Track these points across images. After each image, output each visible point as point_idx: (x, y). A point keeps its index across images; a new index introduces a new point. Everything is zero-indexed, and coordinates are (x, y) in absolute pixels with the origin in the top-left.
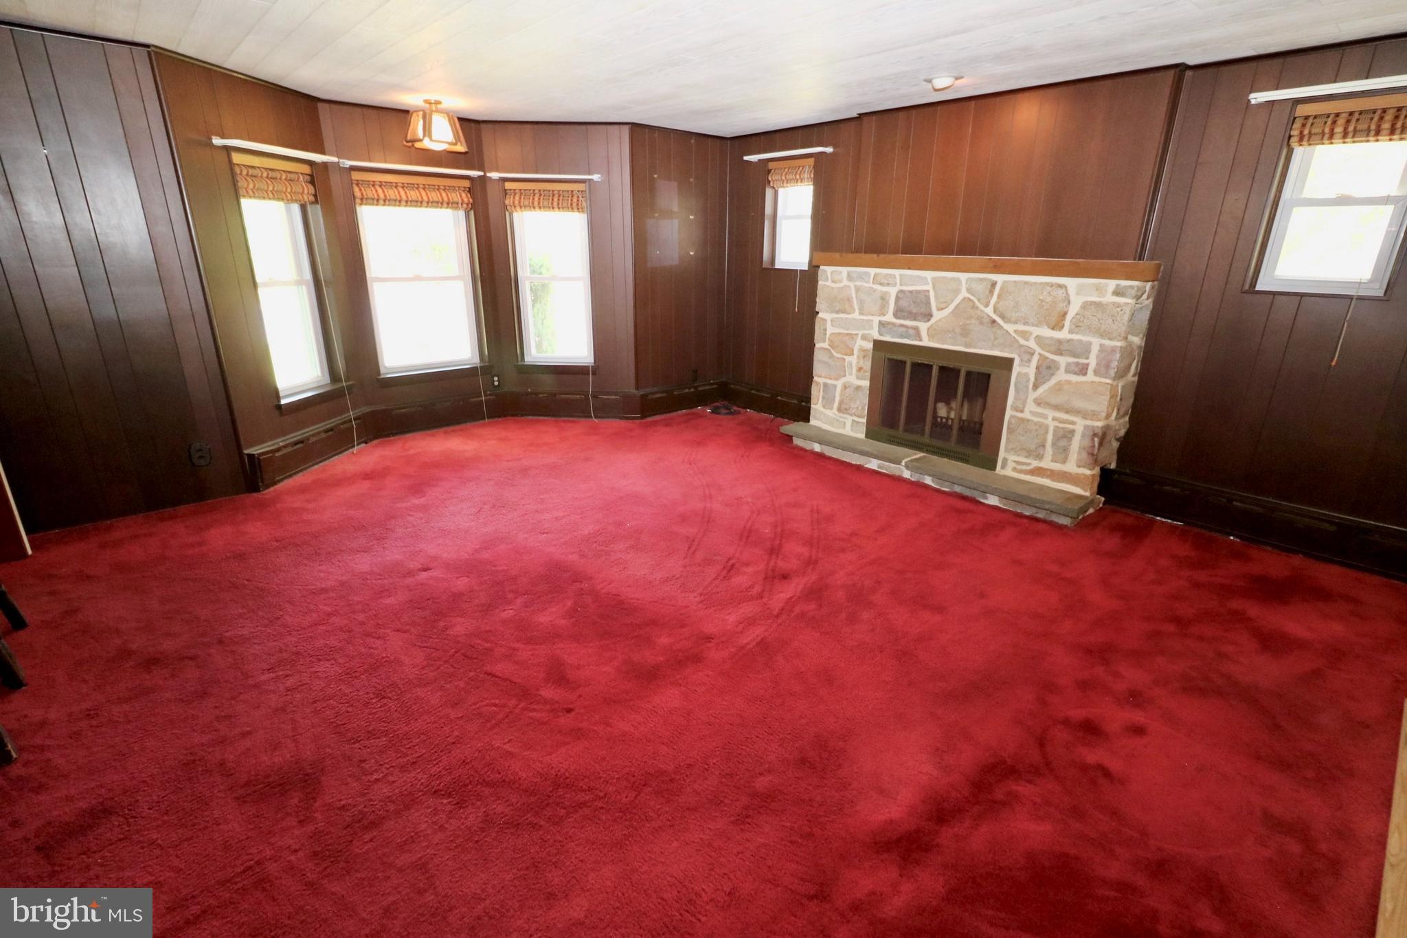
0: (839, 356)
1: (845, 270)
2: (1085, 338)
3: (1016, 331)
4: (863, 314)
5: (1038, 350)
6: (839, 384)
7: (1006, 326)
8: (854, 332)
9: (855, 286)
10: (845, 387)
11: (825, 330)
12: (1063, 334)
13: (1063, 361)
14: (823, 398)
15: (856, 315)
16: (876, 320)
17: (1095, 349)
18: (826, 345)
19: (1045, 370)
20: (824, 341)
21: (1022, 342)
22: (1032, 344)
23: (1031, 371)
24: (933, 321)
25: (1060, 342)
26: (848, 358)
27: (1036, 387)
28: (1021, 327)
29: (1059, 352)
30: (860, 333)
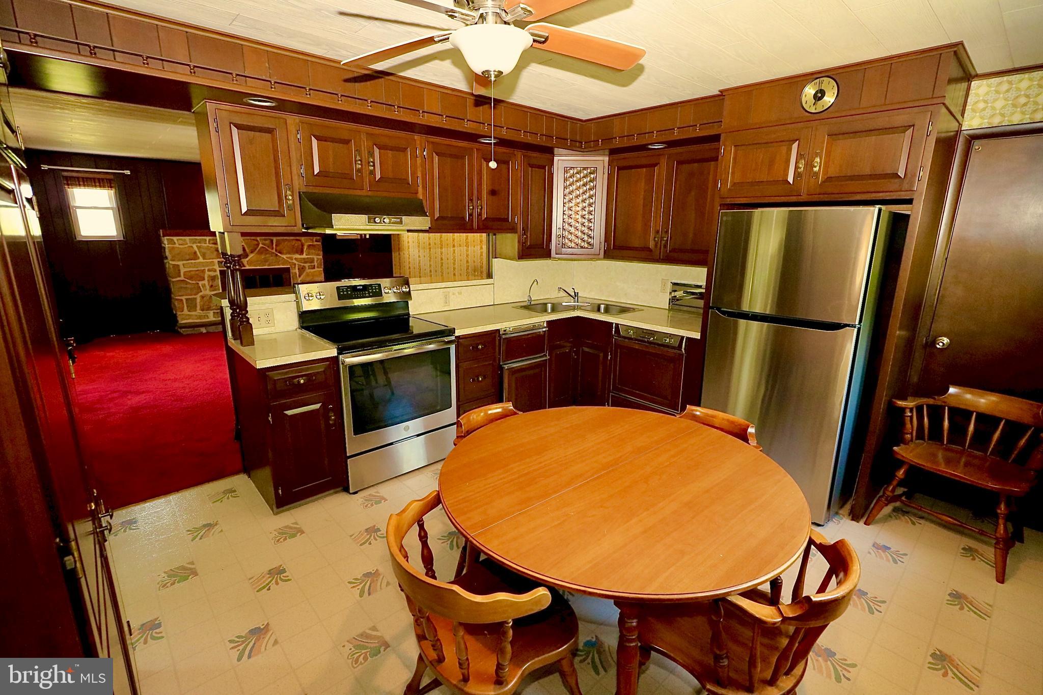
0: (194, 282)
1: (187, 238)
2: (311, 257)
3: (287, 258)
4: (206, 259)
5: (297, 263)
6: (198, 297)
7: (282, 256)
8: (203, 269)
9: (197, 246)
10: (203, 297)
11: (179, 270)
12: (304, 256)
13: (307, 265)
14: (187, 306)
15: (201, 260)
16: (216, 261)
17: (316, 259)
18: (182, 278)
19: (302, 270)
20: (180, 276)
21: (290, 261)
22: (294, 261)
23: (297, 271)
24: (249, 258)
25: (304, 259)
26: (201, 283)
27: (300, 276)
28: (288, 256)
29: (306, 262)
30: (206, 269)
